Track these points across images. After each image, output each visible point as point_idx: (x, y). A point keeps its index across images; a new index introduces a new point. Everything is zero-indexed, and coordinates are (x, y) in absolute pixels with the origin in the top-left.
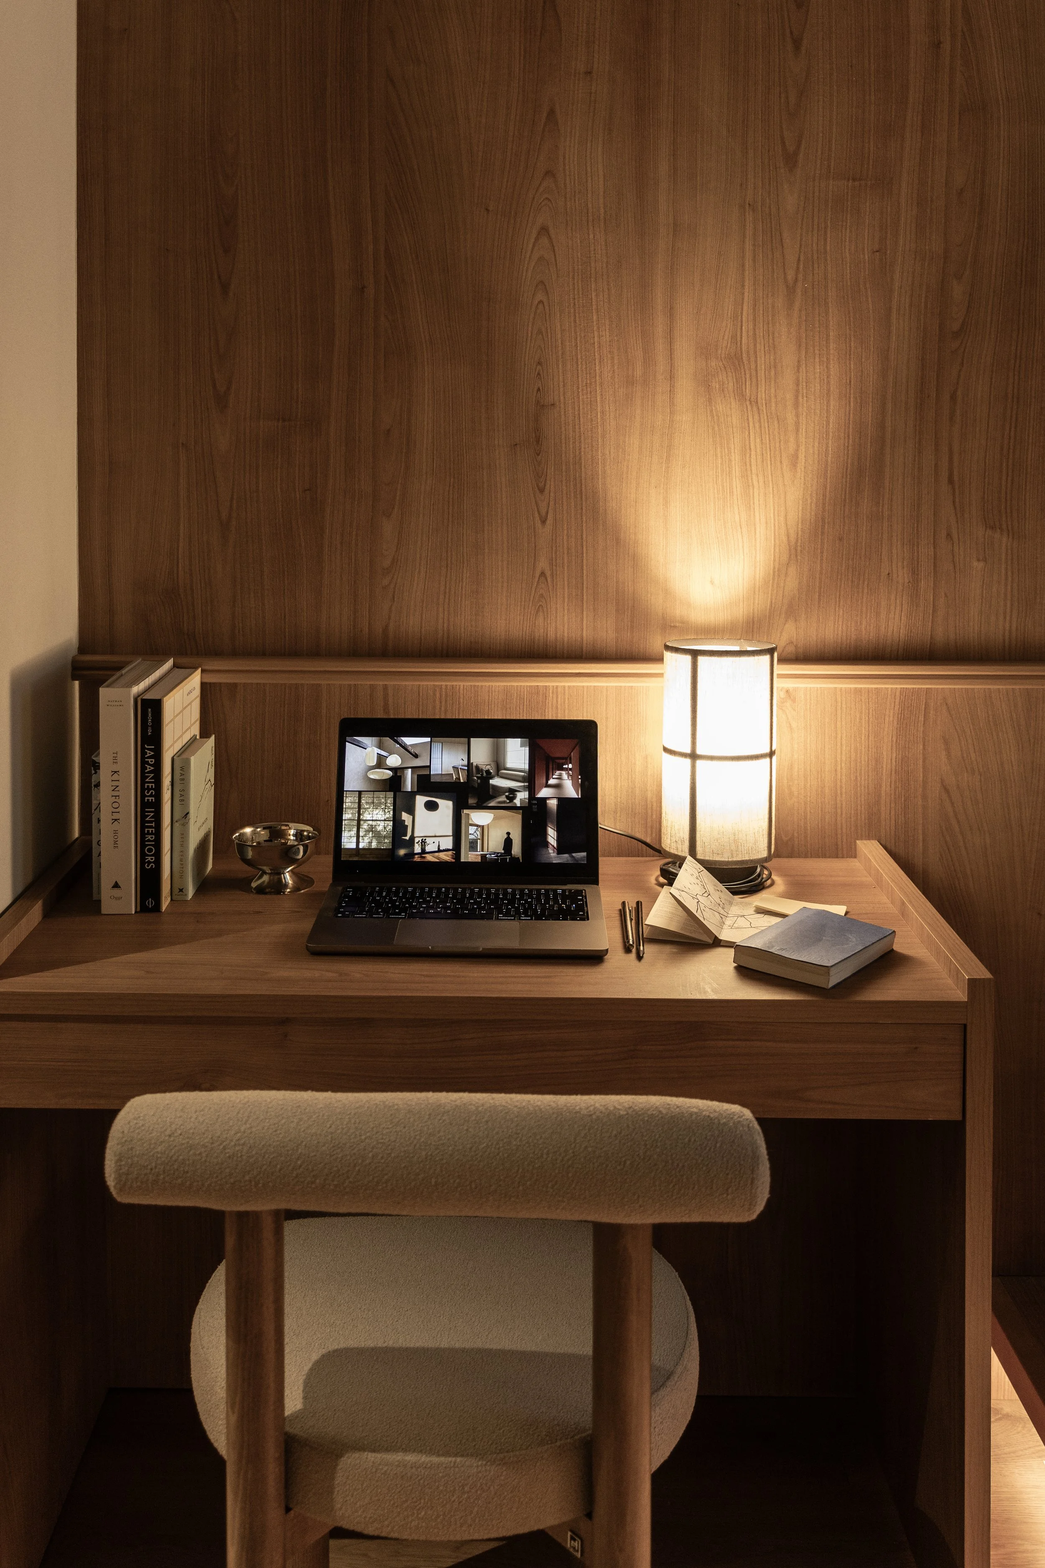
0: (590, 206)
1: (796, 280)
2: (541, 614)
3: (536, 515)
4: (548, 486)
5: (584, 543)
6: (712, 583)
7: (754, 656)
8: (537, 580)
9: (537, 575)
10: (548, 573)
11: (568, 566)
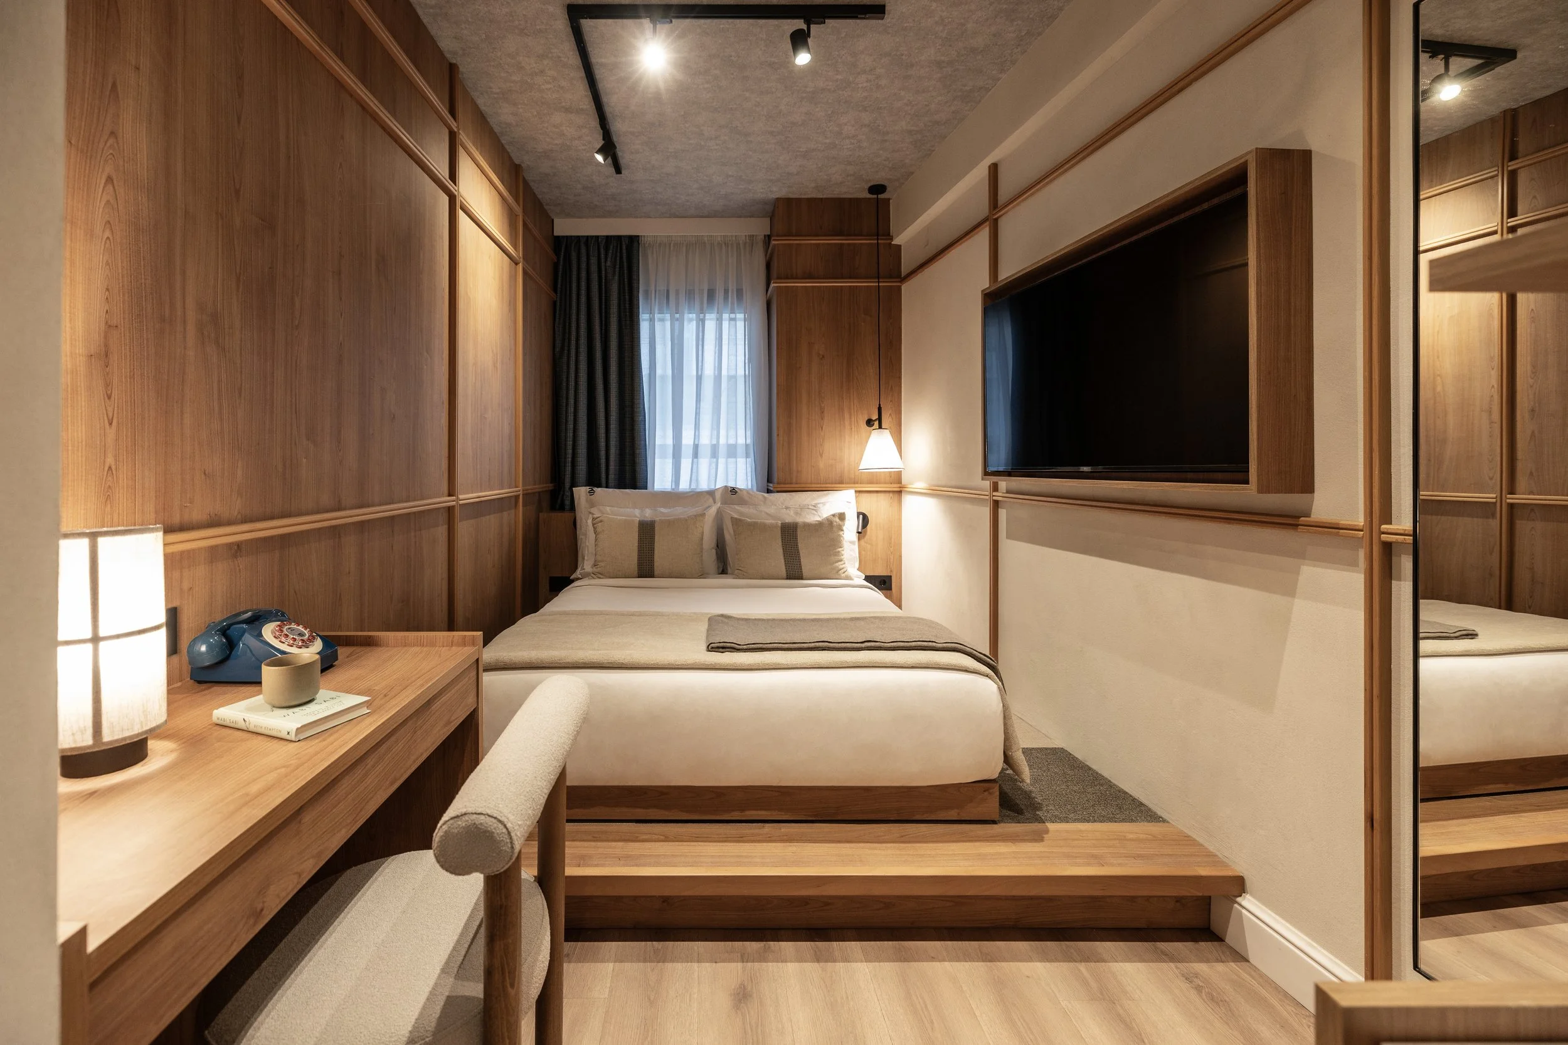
0: (139, 173)
1: (240, 273)
2: (108, 502)
3: (106, 418)
4: (113, 395)
5: (136, 443)
6: (205, 473)
7: (153, 532)
8: (106, 473)
9: (106, 469)
10: (113, 467)
11: (126, 462)
